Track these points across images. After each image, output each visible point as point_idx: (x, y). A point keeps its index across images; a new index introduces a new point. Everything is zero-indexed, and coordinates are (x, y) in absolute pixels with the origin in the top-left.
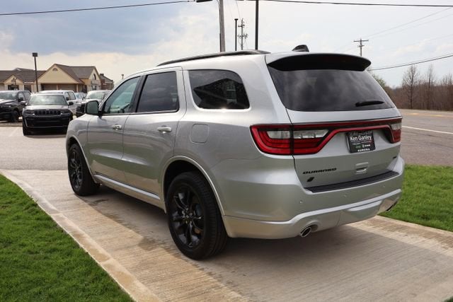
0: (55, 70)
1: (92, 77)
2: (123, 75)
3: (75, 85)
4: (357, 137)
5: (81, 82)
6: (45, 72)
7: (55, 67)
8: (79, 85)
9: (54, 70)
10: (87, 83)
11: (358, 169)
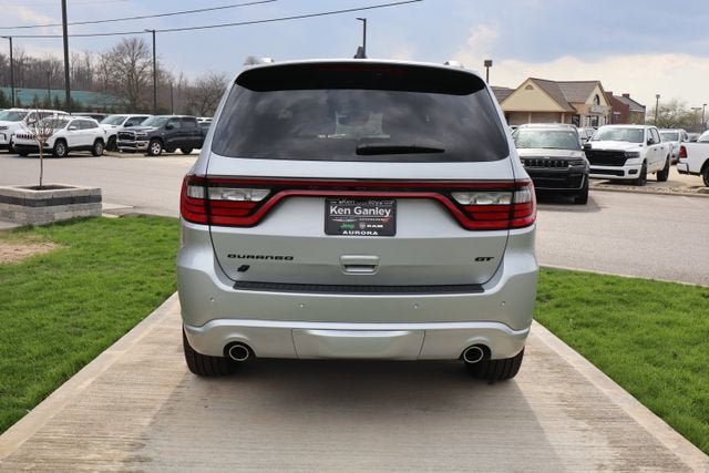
0: (529, 87)
1: (590, 101)
2: (658, 96)
3: (560, 114)
4: (352, 208)
5: (571, 110)
6: (514, 91)
7: (530, 83)
8: (567, 114)
9: (527, 88)
10: (582, 110)
11: (347, 266)
